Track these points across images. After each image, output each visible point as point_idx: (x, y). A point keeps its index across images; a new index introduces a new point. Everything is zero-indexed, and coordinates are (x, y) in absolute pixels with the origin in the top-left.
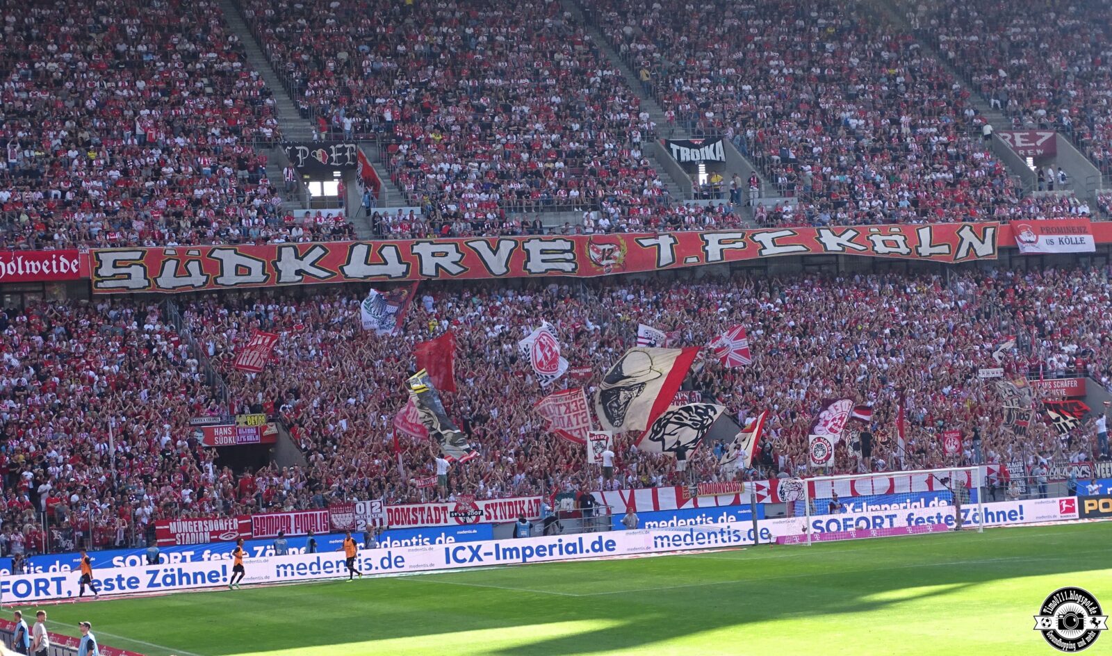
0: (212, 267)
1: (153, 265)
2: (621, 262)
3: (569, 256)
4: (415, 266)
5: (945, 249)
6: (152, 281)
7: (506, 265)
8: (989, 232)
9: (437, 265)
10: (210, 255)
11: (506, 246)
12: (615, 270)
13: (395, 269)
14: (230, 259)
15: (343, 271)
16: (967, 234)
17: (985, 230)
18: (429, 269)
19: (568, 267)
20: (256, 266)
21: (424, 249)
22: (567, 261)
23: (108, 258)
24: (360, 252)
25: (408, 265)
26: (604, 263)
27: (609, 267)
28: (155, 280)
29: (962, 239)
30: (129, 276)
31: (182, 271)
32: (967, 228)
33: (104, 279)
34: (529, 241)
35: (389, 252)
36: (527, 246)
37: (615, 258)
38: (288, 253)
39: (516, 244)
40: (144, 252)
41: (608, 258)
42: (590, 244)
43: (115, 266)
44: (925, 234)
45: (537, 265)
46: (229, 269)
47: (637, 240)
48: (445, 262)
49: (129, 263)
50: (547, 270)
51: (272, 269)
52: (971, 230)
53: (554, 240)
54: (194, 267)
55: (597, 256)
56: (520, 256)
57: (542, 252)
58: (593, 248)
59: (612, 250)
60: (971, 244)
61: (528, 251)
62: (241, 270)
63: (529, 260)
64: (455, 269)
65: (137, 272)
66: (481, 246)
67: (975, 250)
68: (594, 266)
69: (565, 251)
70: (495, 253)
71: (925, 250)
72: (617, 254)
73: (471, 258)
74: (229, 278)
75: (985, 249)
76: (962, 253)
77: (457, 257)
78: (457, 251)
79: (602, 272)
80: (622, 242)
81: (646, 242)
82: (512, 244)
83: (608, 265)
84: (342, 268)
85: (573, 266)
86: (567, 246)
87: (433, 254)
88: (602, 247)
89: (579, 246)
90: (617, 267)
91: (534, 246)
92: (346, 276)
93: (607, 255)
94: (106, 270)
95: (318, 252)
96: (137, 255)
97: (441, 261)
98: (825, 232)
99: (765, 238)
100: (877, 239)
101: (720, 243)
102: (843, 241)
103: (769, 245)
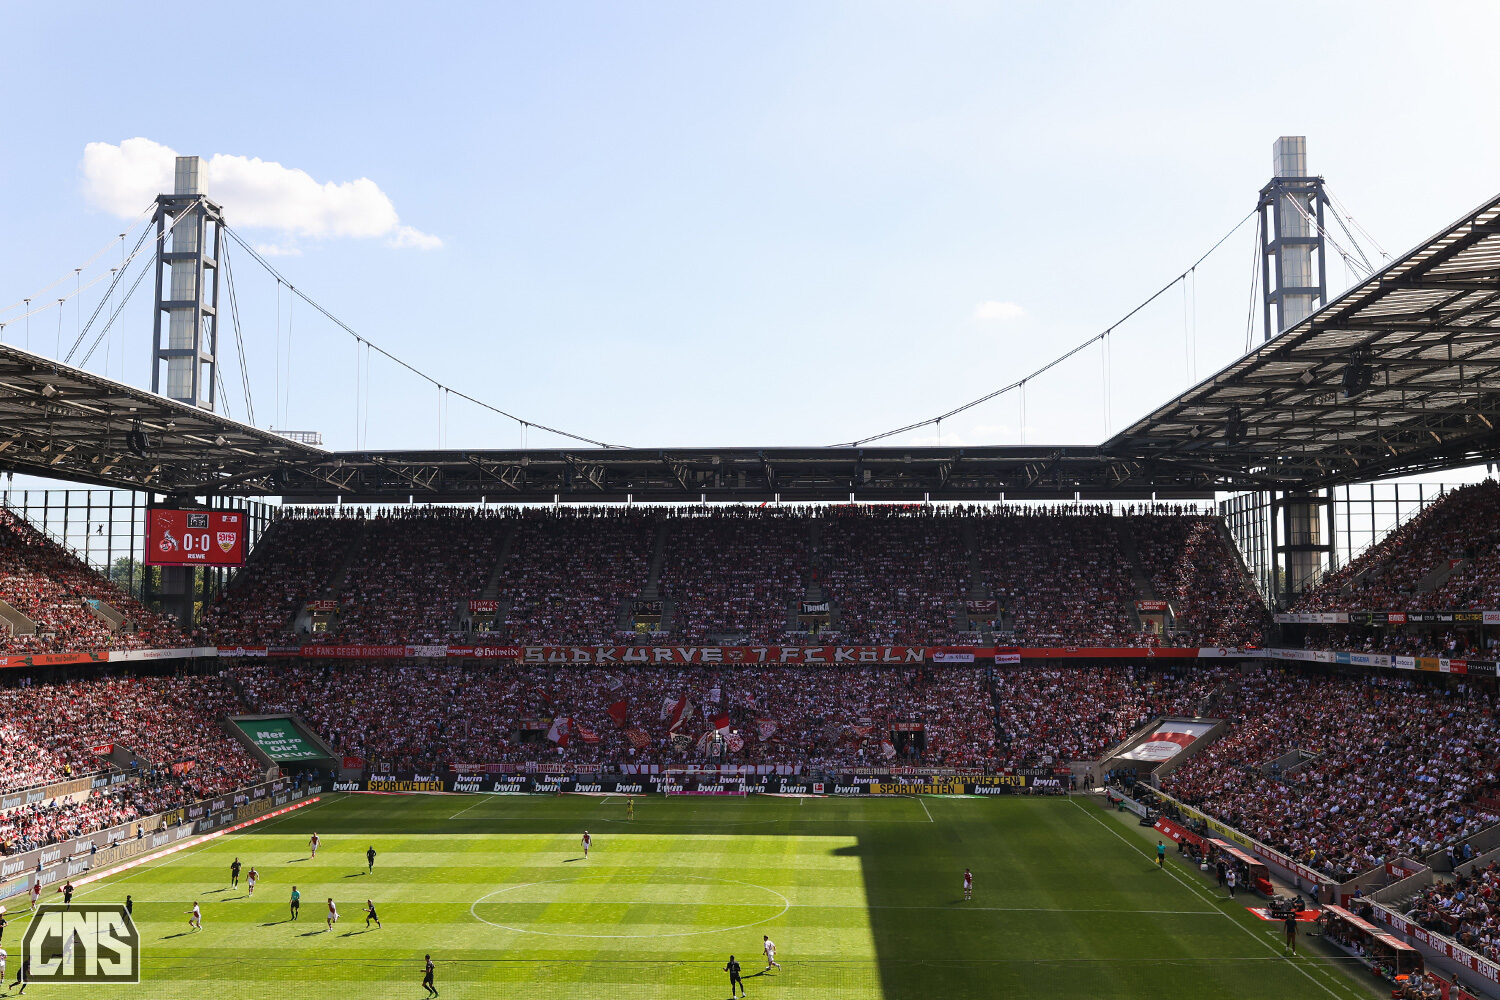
0: (569, 655)
1: (547, 652)
3: (720, 655)
4: (652, 658)
5: (898, 658)
6: (545, 659)
7: (690, 659)
8: (922, 651)
9: (661, 658)
11: (693, 651)
13: (644, 658)
14: (577, 652)
16: (910, 652)
17: (919, 650)
18: (658, 658)
19: (719, 660)
20: (587, 655)
21: (657, 650)
22: (719, 657)
23: (530, 650)
24: (630, 650)
25: (649, 657)
26: (735, 659)
28: (547, 659)
29: (908, 654)
30: (537, 657)
31: (558, 656)
32: (911, 649)
33: (527, 658)
34: (703, 648)
35: (642, 652)
36: (702, 651)
37: (740, 657)
38: (601, 651)
39: (698, 650)
40: (545, 648)
41: (737, 657)
43: (532, 653)
44: (888, 652)
45: (705, 658)
46: (577, 655)
47: (751, 650)
48: (666, 656)
49: (538, 652)
50: (710, 661)
51: (593, 657)
52: (913, 650)
53: (714, 649)
54: (563, 654)
56: (698, 655)
57: (708, 654)
60: (912, 657)
61: (702, 653)
62: (580, 656)
63: (702, 657)
64: (670, 659)
65: (540, 656)
66: (682, 650)
67: (914, 659)
68: (731, 660)
69: (718, 653)
70: (688, 654)
71: (887, 659)
72: (741, 655)
73: (677, 655)
74: (576, 659)
75: (919, 658)
76: (908, 659)
77: (671, 654)
78: (672, 652)
79: (733, 663)
80: (744, 650)
81: (754, 651)
82: (696, 650)
84: (622, 657)
85: (722, 659)
86: (719, 651)
87: (661, 653)
88: (734, 652)
89: (725, 651)
91: (705, 651)
92: (623, 660)
93: (737, 655)
94: (529, 654)
95: (613, 650)
96: (541, 649)
97: (664, 656)
98: (839, 650)
99: (809, 652)
100: (863, 654)
101: (788, 653)
102: (846, 655)
103: (809, 656)
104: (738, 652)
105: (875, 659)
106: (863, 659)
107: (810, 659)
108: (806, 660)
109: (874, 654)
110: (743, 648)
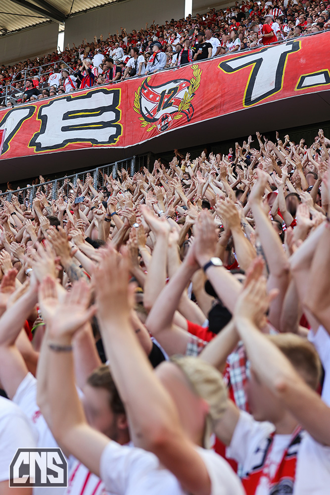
2: (186, 108)
3: (109, 116)
7: (5, 144)
11: (16, 117)
22: (105, 125)
26: (160, 114)
27: (166, 120)
34: (50, 104)
36: (45, 111)
37: (178, 102)
39: (30, 111)
41: (167, 106)
42: (143, 88)
47: (222, 65)
50: (65, 143)
53: (89, 95)
55: (151, 106)
57: (66, 117)
58: (147, 95)
59: (175, 90)
61: (45, 119)
63: (42, 131)
69: (103, 110)
72: (181, 95)
79: (154, 131)
80: (197, 72)
81: (237, 63)
83: (165, 118)
85: (113, 131)
86: (107, 100)
88: (159, 91)
89: (125, 98)
90: (179, 117)
91: (56, 111)
93: (166, 101)
104: (172, 85)
110: (195, 67)
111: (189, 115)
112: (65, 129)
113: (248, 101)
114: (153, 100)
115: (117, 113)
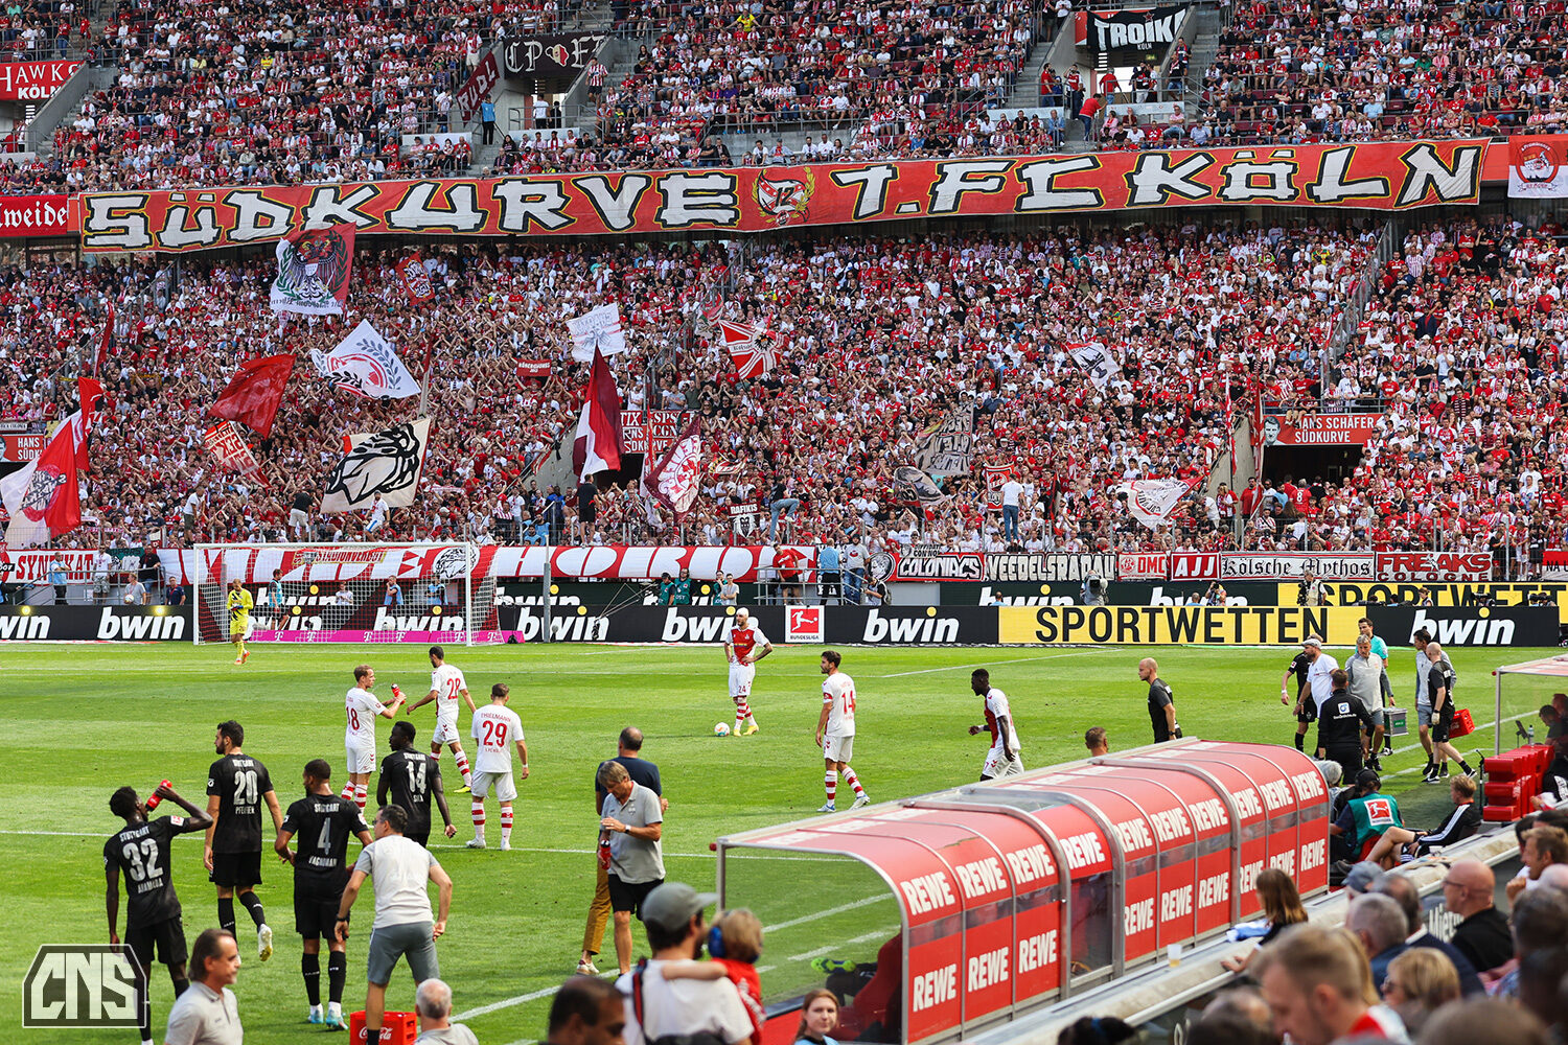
0: (227, 217)
1: (156, 220)
2: (802, 209)
3: (727, 199)
4: (494, 216)
5: (1376, 187)
6: (154, 237)
7: (630, 215)
8: (1467, 157)
9: (527, 215)
10: (225, 202)
11: (633, 186)
12: (794, 221)
13: (465, 218)
14: (249, 204)
15: (389, 220)
16: (1423, 162)
17: (1458, 153)
18: (514, 221)
19: (724, 216)
21: (512, 191)
22: (723, 207)
23: (101, 206)
24: (420, 194)
25: (485, 213)
26: (778, 210)
27: (785, 216)
28: (158, 234)
29: (1413, 169)
30: (127, 230)
31: (190, 223)
32: (1424, 150)
33: (97, 233)
34: (668, 177)
35: (461, 196)
36: (664, 185)
37: (795, 202)
38: (326, 196)
39: (649, 181)
40: (145, 197)
41: (784, 203)
42: (760, 180)
43: (109, 217)
44: (1335, 162)
45: (676, 214)
46: (247, 218)
47: (833, 175)
48: (539, 210)
49: (126, 212)
50: (691, 221)
51: (299, 217)
52: (1431, 153)
53: (706, 176)
54: (205, 217)
55: (769, 199)
56: (653, 200)
57: (687, 193)
58: (764, 188)
59: (791, 190)
60: (1430, 178)
61: (665, 192)
62: (262, 220)
63: (665, 206)
64: (554, 221)
65: (136, 224)
66: (596, 187)
67: (1437, 187)
68: (763, 214)
69: (721, 192)
70: (615, 196)
71: (1330, 189)
72: (797, 196)
73: (579, 203)
74: (248, 231)
75: (1456, 186)
76: (1413, 193)
77: (557, 202)
78: (560, 194)
79: (773, 224)
80: (810, 177)
81: (845, 178)
82: (642, 182)
83: (783, 213)
84: (388, 215)
85: (732, 214)
86: (725, 184)
87: (523, 199)
88: (776, 186)
89: (741, 186)
90: (796, 216)
91: (675, 186)
92: (392, 225)
93: (783, 197)
94: (99, 222)
95: (365, 194)
96: (137, 202)
97: (533, 208)
98: (1153, 163)
99: (1039, 173)
100: (1239, 173)
101: (963, 179)
102: (1174, 180)
103: (1040, 185)
104: (787, 185)
105: (1282, 191)
106: (1237, 191)
107: (1041, 200)
108: (1027, 203)
109: (1281, 171)
110: (808, 170)
111: (805, 216)
112: (687, 207)
113: (856, 216)
114: (770, 193)
115: (735, 198)
